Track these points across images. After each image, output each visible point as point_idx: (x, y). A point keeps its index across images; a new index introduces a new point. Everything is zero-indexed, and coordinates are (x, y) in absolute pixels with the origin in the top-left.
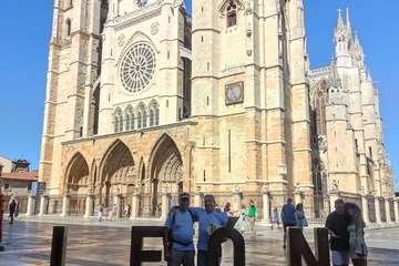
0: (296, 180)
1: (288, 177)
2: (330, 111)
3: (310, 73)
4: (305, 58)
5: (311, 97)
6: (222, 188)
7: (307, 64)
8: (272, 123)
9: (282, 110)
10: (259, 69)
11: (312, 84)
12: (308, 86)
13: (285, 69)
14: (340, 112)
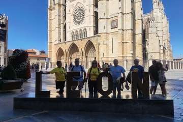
0: (136, 55)
1: (134, 54)
2: (150, 30)
3: (143, 15)
4: (141, 9)
5: (144, 25)
6: (110, 59)
7: (142, 12)
8: (128, 36)
9: (132, 30)
10: (123, 14)
11: (144, 20)
12: (142, 20)
13: (133, 14)
14: (154, 30)
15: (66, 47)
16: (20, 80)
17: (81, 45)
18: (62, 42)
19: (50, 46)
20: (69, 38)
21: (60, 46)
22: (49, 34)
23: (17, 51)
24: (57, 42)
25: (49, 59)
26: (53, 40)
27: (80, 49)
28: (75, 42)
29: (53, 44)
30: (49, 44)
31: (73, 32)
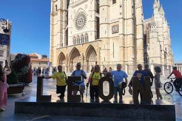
0: (138, 60)
1: (135, 59)
2: (151, 35)
3: (144, 21)
4: (142, 15)
5: (144, 30)
6: (111, 63)
7: (143, 17)
8: (129, 41)
9: (133, 35)
10: (124, 19)
12: (143, 25)
13: (134, 19)
14: (155, 35)
15: (67, 52)
16: (22, 84)
17: (83, 50)
18: (64, 46)
19: (52, 50)
20: (70, 42)
21: (62, 50)
22: (51, 38)
24: (59, 47)
25: (51, 63)
26: (55, 45)
27: (81, 54)
28: (76, 47)
29: (55, 49)
30: (50, 48)
31: (75, 37)
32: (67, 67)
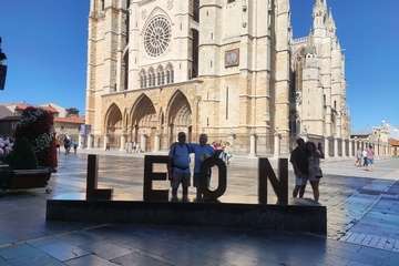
2: (306, 73)
3: (292, 42)
4: (289, 29)
5: (292, 62)
6: (221, 131)
7: (291, 34)
8: (260, 84)
9: (268, 72)
10: (251, 38)
11: (293, 50)
12: (289, 52)
13: (272, 39)
14: (314, 73)
15: (126, 104)
17: (161, 100)
18: (118, 91)
19: (92, 100)
20: (134, 83)
21: (114, 100)
22: (89, 72)
23: (30, 111)
24: (107, 91)
26: (98, 86)
27: (157, 109)
28: (147, 93)
29: (97, 95)
30: (88, 93)
31: (143, 71)
32: (126, 136)
